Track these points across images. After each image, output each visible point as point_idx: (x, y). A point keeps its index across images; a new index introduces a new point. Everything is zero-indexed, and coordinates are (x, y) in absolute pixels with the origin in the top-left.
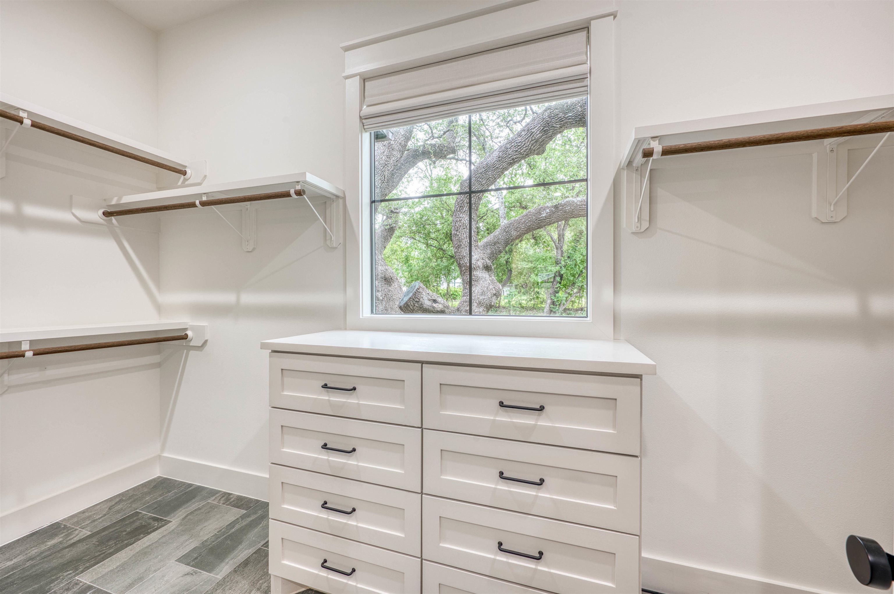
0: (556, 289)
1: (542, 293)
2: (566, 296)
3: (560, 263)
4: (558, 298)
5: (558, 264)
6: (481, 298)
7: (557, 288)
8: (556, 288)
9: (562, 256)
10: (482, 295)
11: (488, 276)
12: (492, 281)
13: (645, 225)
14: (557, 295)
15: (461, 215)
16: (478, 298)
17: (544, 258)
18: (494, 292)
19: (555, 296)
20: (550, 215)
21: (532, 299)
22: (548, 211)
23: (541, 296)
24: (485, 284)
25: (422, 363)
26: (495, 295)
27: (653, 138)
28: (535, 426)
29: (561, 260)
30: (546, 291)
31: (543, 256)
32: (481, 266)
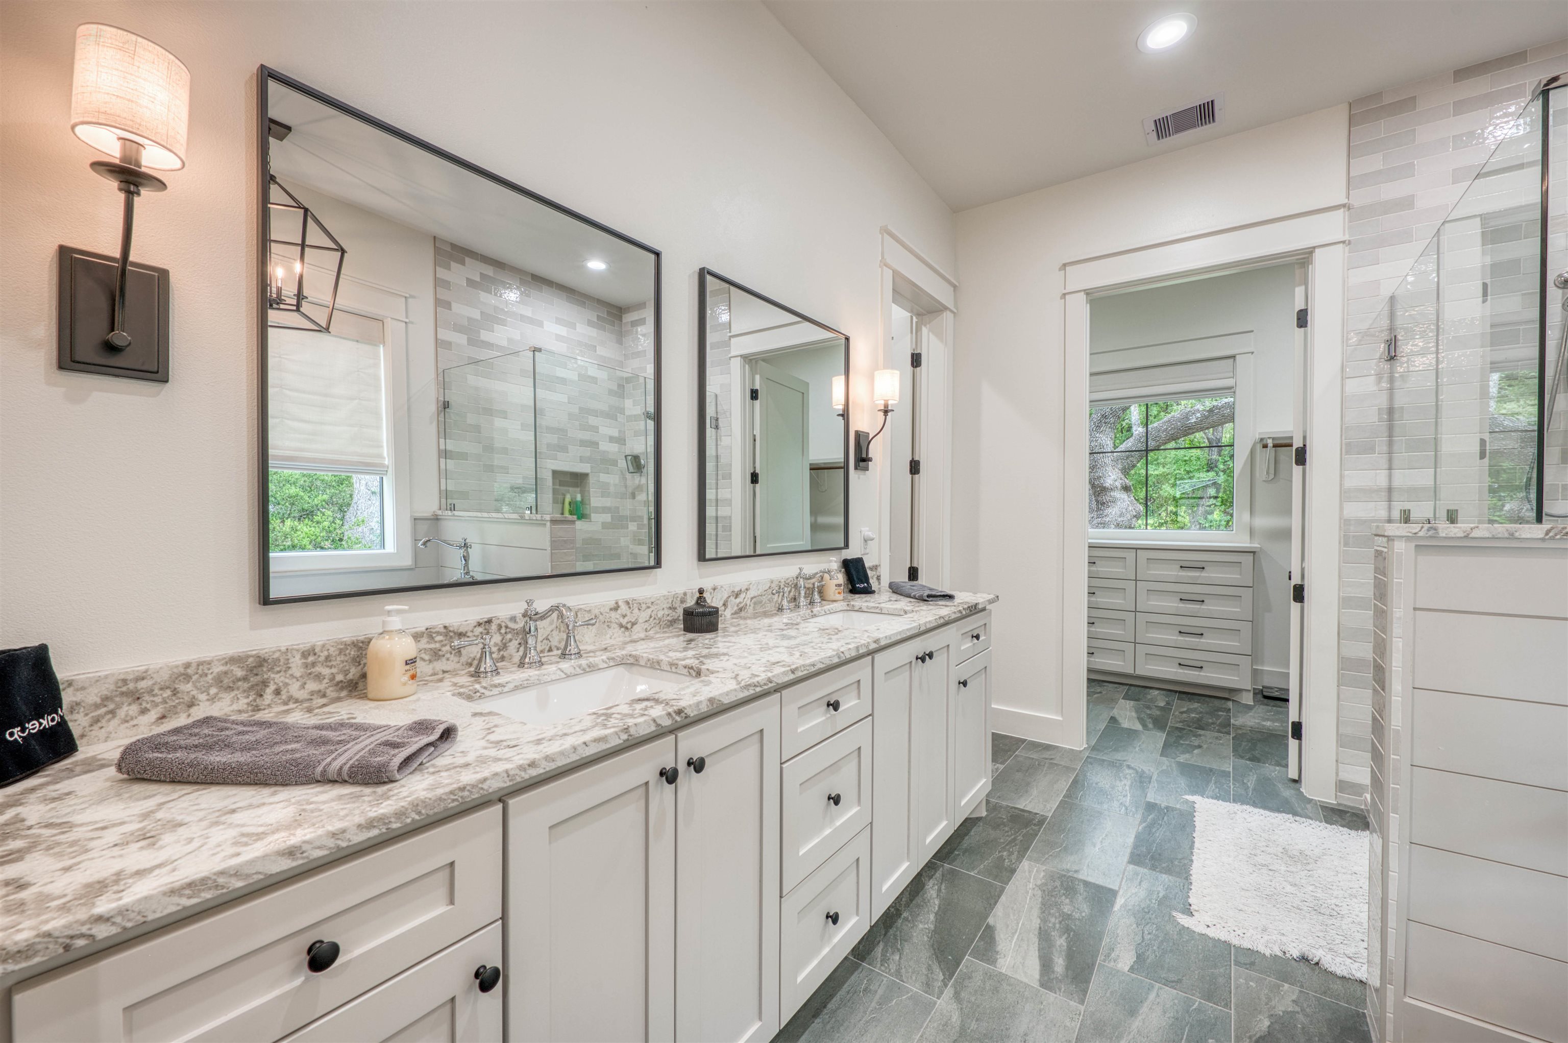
0: (1208, 508)
1: (1182, 514)
2: (1226, 519)
3: (1216, 466)
4: (1211, 522)
5: (1212, 468)
6: (1119, 519)
7: (1210, 506)
8: (1207, 506)
9: (1220, 456)
10: (1120, 516)
11: (1126, 497)
12: (1131, 502)
13: (1272, 476)
14: (1209, 517)
15: (1097, 435)
16: (1116, 520)
17: (1186, 458)
18: (1135, 514)
19: (1206, 519)
20: (1201, 421)
21: (1162, 524)
22: (1199, 415)
23: (1179, 519)
24: (1124, 505)
25: (1136, 549)
26: (1135, 516)
27: (1269, 438)
28: (1199, 576)
29: (1217, 461)
30: (1190, 511)
31: (1185, 456)
32: (1119, 486)
